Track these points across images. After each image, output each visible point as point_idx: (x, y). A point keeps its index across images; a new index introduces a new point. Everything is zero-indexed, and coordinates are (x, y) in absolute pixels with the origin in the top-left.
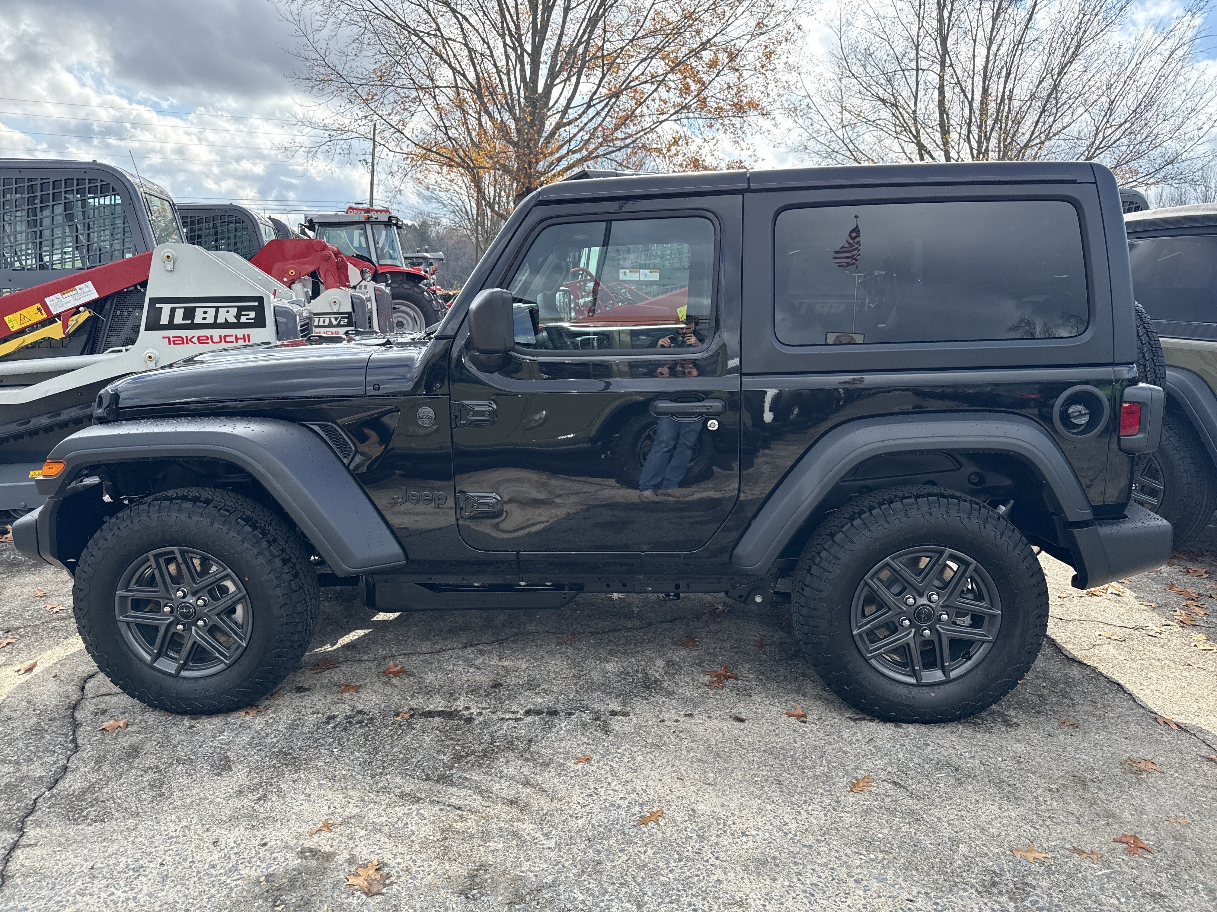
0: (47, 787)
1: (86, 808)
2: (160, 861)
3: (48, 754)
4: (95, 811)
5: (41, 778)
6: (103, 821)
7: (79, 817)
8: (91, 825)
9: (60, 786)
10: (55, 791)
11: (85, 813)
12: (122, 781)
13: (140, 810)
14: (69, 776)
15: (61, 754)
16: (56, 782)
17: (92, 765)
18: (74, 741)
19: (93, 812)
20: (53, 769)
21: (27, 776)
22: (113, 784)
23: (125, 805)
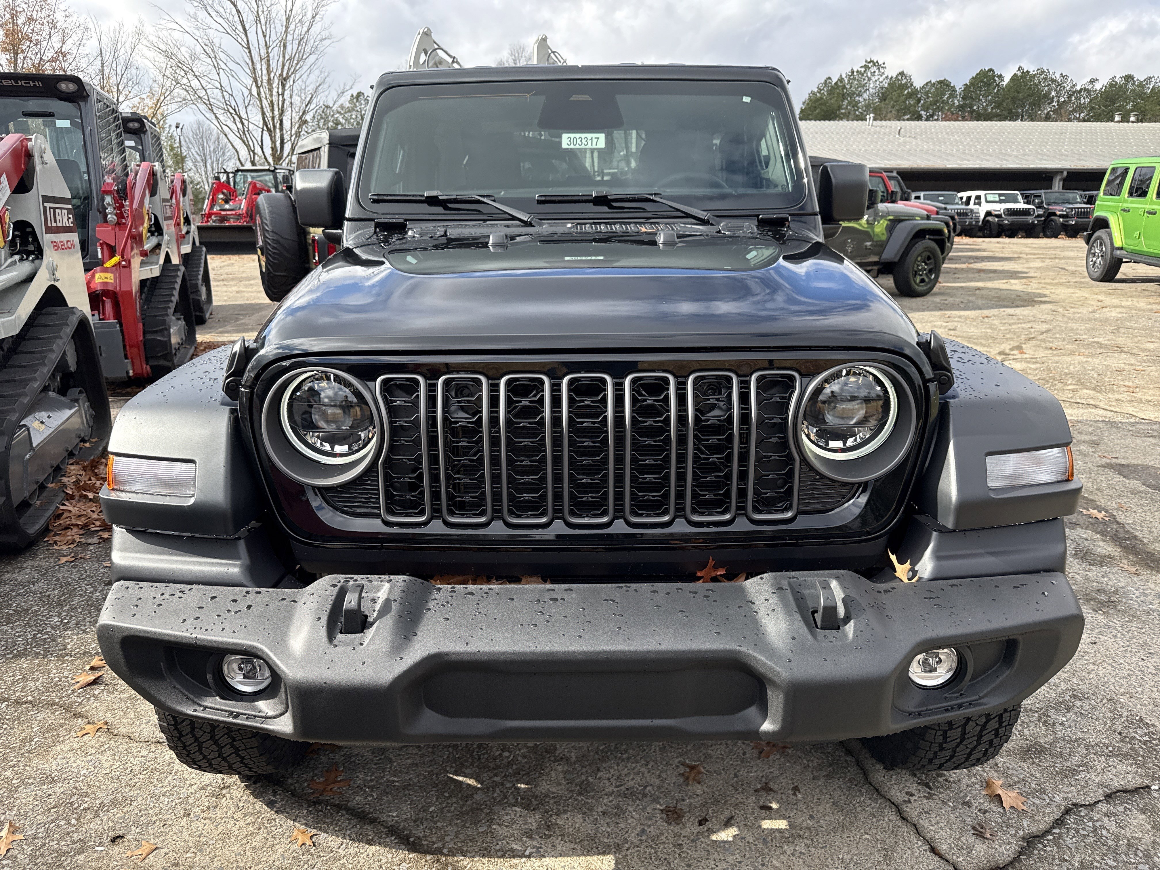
0: (1149, 793)
1: (1140, 741)
2: (1140, 663)
3: (1104, 833)
4: (1136, 732)
5: (1143, 811)
6: (1141, 719)
7: (1155, 739)
8: (1153, 725)
9: (1138, 782)
10: (1147, 782)
11: (1147, 738)
12: (1080, 735)
13: (1105, 701)
14: (1116, 784)
15: (1091, 819)
16: (1136, 790)
17: (1083, 775)
18: (1059, 822)
19: (1139, 734)
20: (1121, 809)
21: (1153, 827)
22: (1092, 739)
23: (1109, 714)
